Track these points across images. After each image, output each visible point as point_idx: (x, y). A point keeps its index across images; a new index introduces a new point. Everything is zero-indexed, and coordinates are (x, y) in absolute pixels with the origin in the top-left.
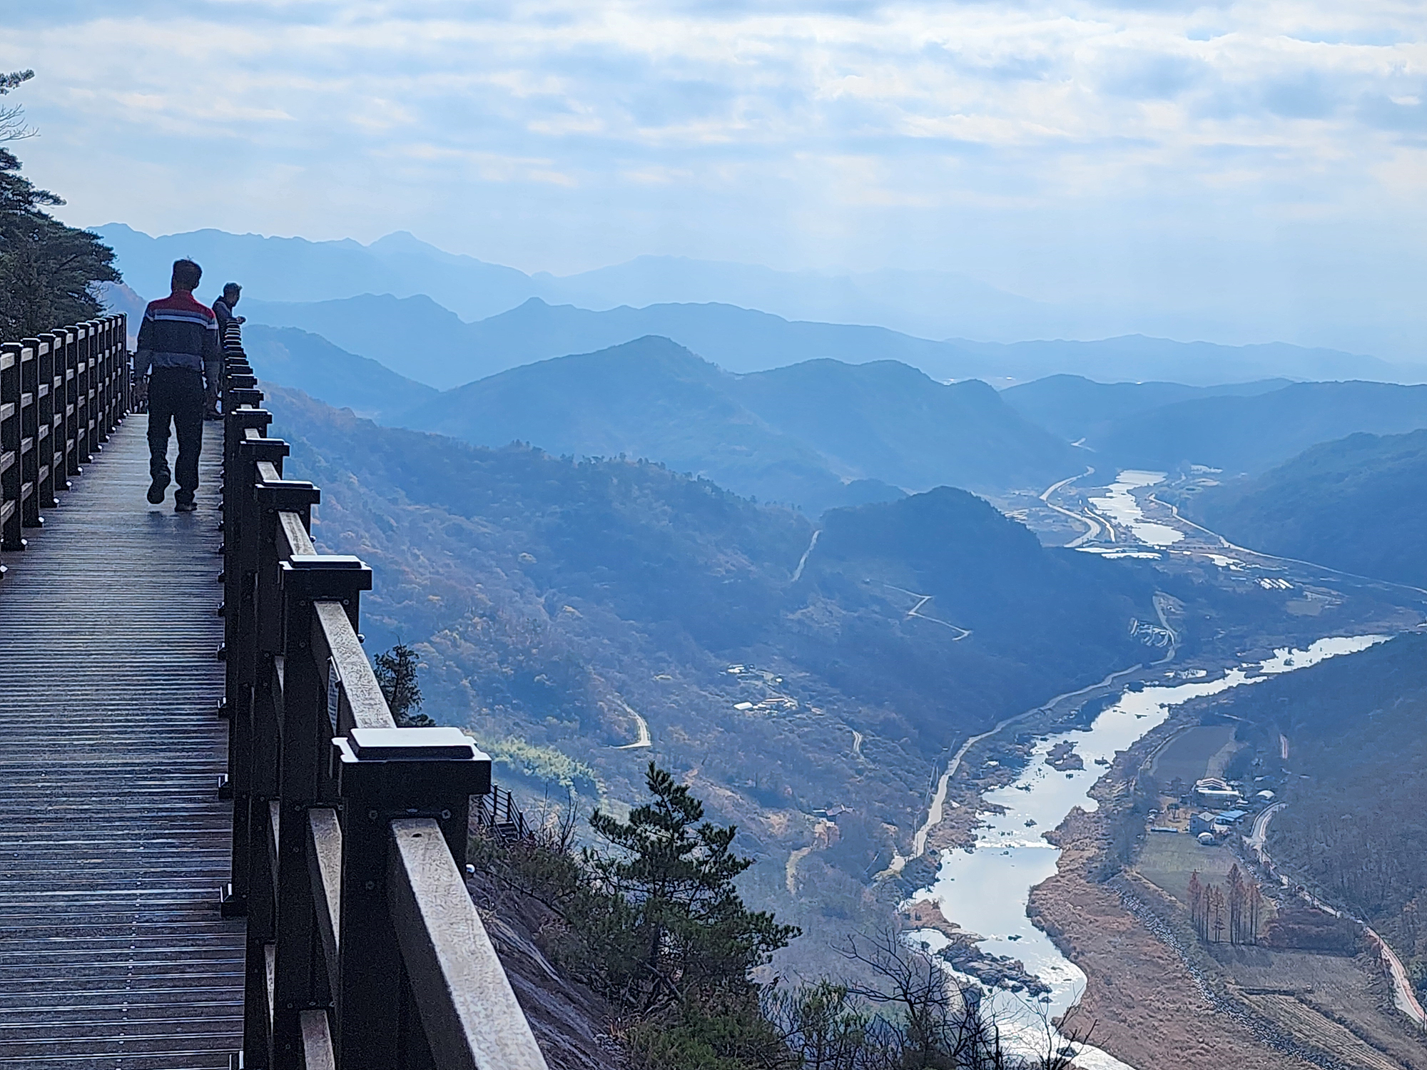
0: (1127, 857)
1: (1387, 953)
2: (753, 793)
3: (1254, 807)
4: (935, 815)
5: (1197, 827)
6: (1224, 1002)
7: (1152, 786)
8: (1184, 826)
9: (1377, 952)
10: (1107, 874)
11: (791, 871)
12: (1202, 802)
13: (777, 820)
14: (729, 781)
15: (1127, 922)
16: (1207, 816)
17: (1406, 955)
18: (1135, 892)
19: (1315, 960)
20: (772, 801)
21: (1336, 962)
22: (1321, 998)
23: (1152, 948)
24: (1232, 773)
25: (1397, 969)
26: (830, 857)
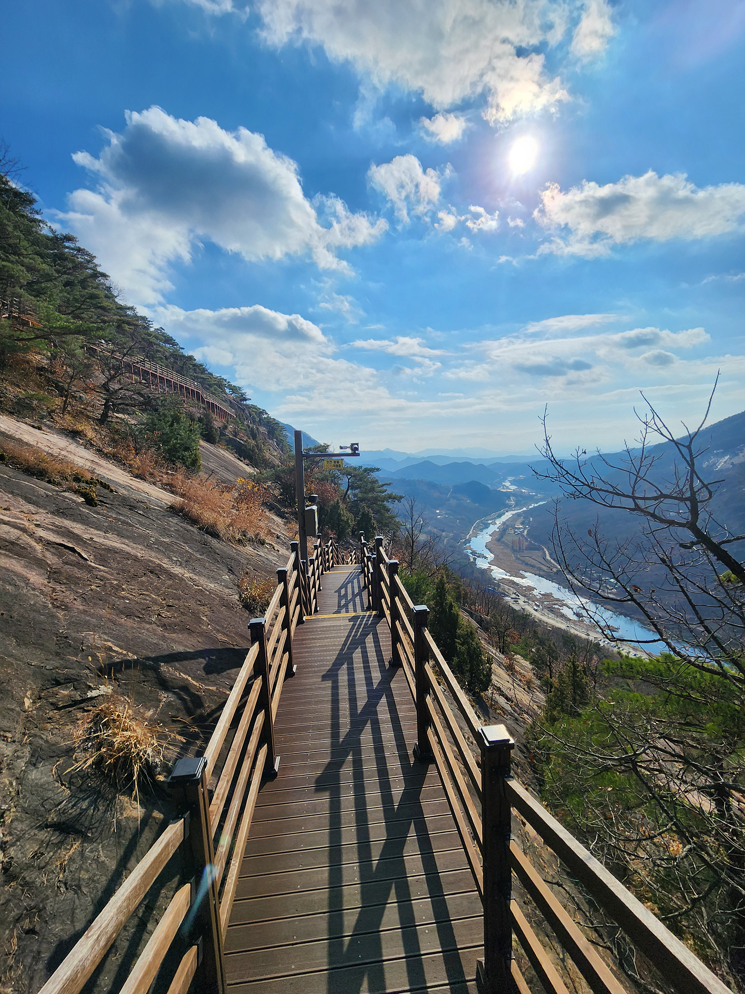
0: (502, 537)
1: (545, 550)
2: (440, 530)
3: (525, 528)
4: (471, 532)
5: (515, 532)
6: (517, 558)
7: (508, 526)
8: (513, 532)
9: (543, 549)
10: (499, 540)
11: (445, 541)
12: (516, 528)
13: (444, 534)
14: (436, 528)
15: (502, 547)
16: (516, 530)
17: (548, 550)
18: (503, 542)
19: (533, 551)
20: (443, 531)
21: (536, 552)
22: (534, 557)
23: (505, 551)
24: (522, 523)
25: (547, 553)
26: (451, 539)
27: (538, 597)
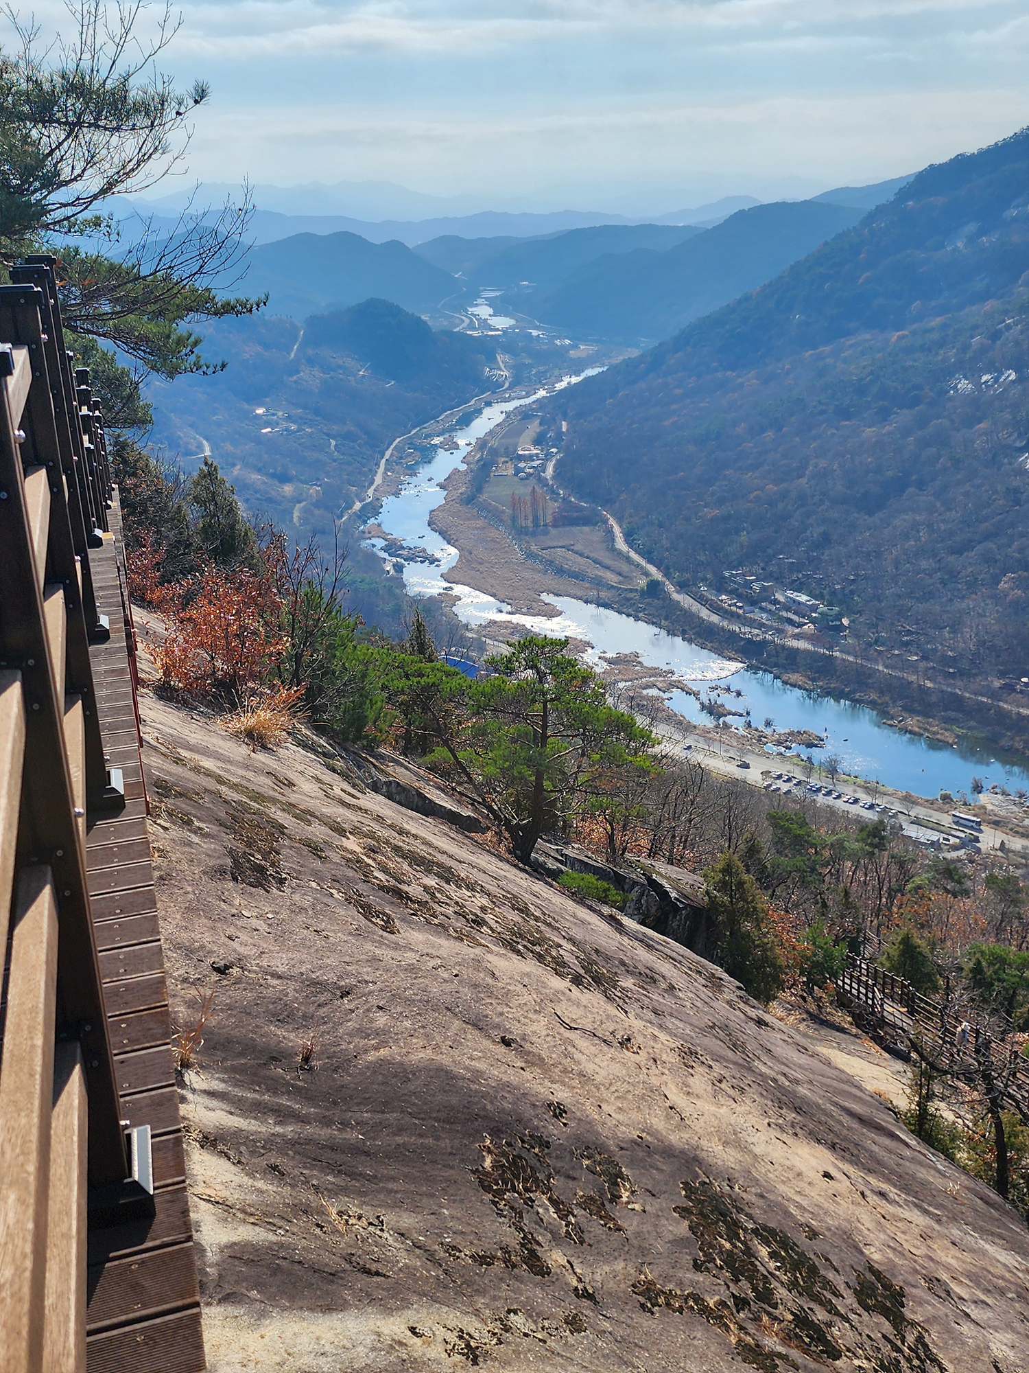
0: (480, 490)
1: (612, 521)
2: (273, 476)
3: (548, 456)
4: (378, 479)
5: (518, 471)
6: (530, 555)
7: (494, 452)
8: (511, 471)
9: (605, 521)
10: (469, 500)
11: (296, 514)
12: (521, 458)
13: (288, 489)
14: (259, 470)
15: (480, 523)
16: (522, 465)
17: (620, 521)
18: (484, 507)
19: (576, 529)
20: (284, 478)
21: (586, 529)
22: (578, 547)
23: (493, 534)
24: (537, 442)
25: (617, 530)
26: (317, 505)
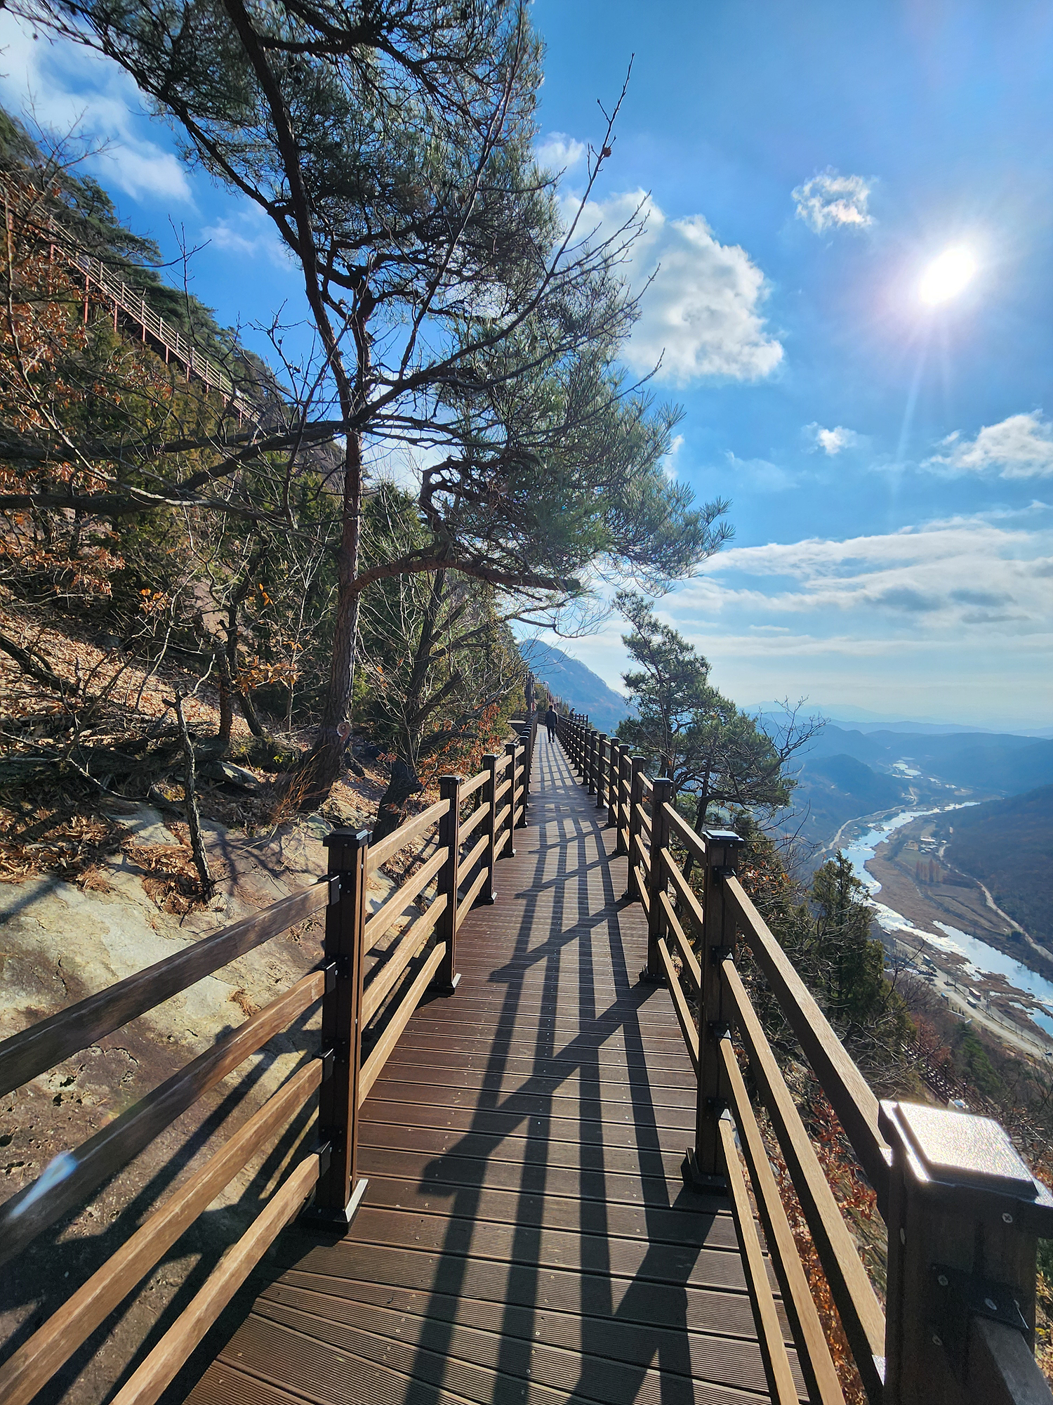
0: (896, 854)
1: (984, 889)
3: (941, 844)
4: (837, 839)
5: (921, 849)
6: (927, 897)
7: (906, 837)
8: (916, 848)
9: (980, 888)
10: (889, 859)
12: (923, 842)
15: (896, 872)
16: (923, 846)
17: (990, 891)
18: (897, 864)
19: (959, 888)
21: (966, 889)
22: (960, 899)
23: (903, 880)
24: (934, 835)
25: (988, 894)
27: (975, 979)
